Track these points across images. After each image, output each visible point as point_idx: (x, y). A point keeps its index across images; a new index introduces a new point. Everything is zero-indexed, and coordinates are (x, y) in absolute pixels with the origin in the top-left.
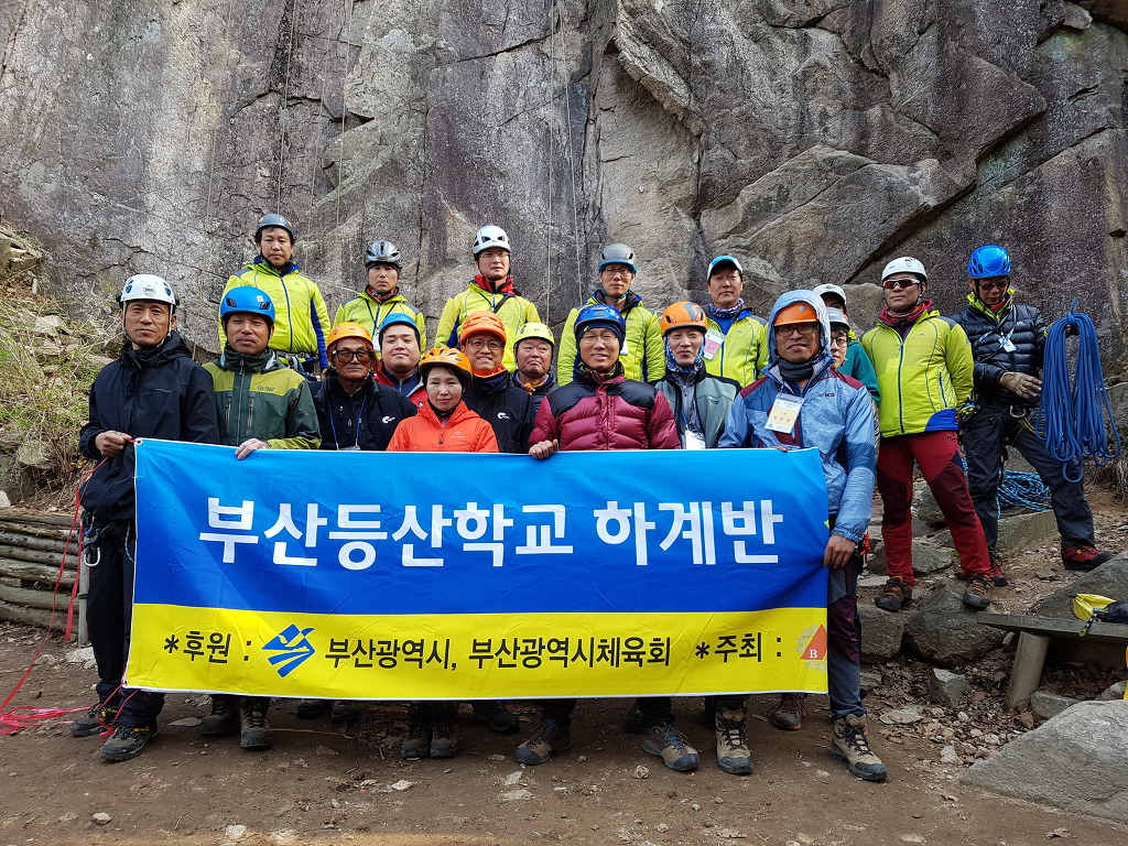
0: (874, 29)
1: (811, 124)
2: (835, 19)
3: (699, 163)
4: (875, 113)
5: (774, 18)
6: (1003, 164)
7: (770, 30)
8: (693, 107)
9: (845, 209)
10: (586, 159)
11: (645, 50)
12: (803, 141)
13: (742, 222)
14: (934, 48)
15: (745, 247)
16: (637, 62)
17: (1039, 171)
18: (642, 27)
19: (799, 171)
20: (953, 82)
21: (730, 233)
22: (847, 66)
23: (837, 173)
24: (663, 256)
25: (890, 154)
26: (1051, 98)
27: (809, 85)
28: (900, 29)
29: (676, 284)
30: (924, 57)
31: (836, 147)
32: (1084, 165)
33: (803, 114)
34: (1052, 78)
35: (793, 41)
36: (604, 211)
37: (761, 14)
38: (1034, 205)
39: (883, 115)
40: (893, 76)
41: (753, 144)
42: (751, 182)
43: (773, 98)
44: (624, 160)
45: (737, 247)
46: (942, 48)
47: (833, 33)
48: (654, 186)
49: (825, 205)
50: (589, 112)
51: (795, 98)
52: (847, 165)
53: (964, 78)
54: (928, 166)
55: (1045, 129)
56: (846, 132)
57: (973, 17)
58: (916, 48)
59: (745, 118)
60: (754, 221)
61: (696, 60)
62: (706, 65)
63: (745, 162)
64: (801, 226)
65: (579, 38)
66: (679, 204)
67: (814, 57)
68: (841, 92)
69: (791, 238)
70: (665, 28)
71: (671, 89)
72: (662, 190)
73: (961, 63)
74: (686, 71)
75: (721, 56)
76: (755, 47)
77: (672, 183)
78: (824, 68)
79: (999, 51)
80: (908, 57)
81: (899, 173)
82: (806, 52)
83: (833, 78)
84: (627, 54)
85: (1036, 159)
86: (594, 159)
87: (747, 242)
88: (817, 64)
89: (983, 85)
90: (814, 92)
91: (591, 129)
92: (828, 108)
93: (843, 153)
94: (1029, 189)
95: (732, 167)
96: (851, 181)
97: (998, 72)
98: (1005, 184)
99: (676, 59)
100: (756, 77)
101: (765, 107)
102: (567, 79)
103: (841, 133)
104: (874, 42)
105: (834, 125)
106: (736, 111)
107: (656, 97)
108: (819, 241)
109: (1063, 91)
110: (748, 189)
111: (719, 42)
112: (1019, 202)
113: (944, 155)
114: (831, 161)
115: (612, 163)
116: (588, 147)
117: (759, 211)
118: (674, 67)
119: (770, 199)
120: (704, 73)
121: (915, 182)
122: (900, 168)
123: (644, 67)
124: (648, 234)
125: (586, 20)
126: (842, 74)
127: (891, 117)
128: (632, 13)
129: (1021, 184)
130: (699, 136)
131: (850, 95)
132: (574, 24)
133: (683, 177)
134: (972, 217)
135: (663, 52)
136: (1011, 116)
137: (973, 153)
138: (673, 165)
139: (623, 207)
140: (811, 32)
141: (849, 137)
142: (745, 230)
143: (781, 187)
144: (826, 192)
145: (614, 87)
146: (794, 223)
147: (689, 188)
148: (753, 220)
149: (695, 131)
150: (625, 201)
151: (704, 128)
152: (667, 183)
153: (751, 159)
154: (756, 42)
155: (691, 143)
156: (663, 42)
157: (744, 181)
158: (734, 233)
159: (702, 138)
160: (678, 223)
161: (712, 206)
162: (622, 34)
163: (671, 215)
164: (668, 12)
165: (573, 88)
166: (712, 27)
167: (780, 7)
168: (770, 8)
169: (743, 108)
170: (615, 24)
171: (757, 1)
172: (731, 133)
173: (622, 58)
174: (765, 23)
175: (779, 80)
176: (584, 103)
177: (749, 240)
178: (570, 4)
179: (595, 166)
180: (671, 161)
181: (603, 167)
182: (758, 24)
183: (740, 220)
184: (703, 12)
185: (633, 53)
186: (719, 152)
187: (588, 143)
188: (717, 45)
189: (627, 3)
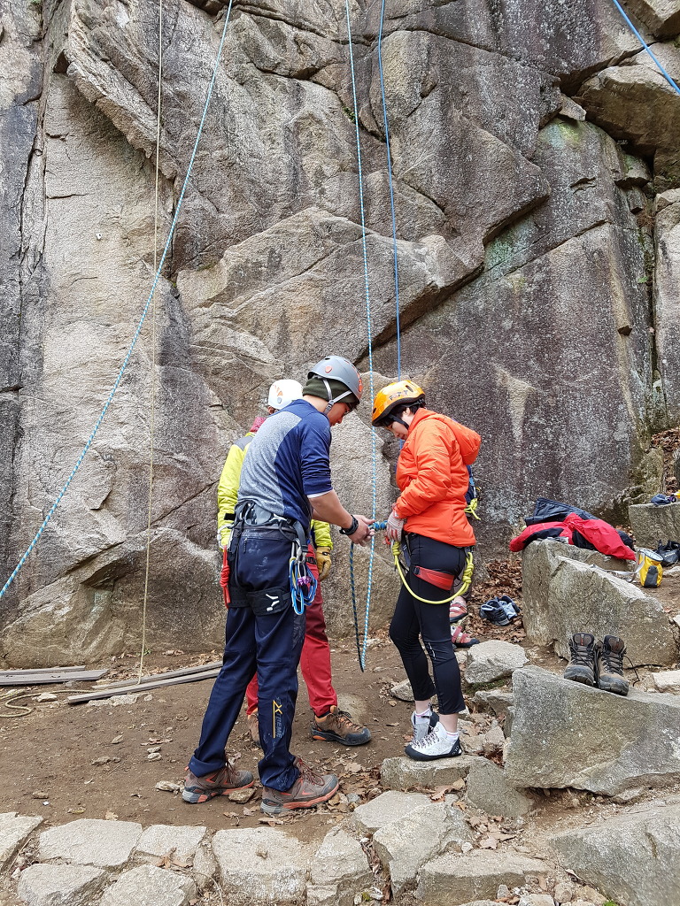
0: (374, 86)
1: (306, 183)
2: (330, 74)
3: (173, 212)
4: (376, 177)
5: (262, 61)
6: (510, 249)
7: (259, 74)
8: (164, 144)
9: (345, 282)
10: (27, 195)
11: (104, 68)
12: (295, 202)
13: (228, 289)
14: (438, 114)
15: (231, 319)
16: (91, 78)
17: (546, 259)
18: (100, 41)
19: (292, 234)
20: (457, 151)
21: (213, 300)
22: (344, 124)
23: (337, 240)
24: (127, 321)
25: (393, 227)
26: (554, 183)
27: (303, 138)
28: (401, 89)
29: (144, 357)
30: (427, 121)
31: (333, 212)
32: (590, 256)
33: (296, 170)
34: (553, 165)
35: (284, 90)
36: (47, 257)
37: (248, 55)
38: (543, 294)
39: (385, 181)
40: (395, 141)
41: (238, 196)
42: (237, 242)
43: (263, 148)
44: (76, 198)
45: (221, 317)
46: (445, 114)
47: (329, 88)
48: (116, 234)
49: (322, 276)
50: (35, 141)
51: (287, 151)
52: (346, 232)
53: (469, 149)
54: (433, 243)
55: (550, 215)
56: (345, 197)
57: (477, 87)
58: (418, 112)
59: (228, 164)
60: (241, 289)
61: (167, 88)
62: (182, 96)
63: (229, 219)
64: (297, 299)
65: (28, 57)
66: (148, 258)
67: (307, 108)
68: (338, 151)
69: (285, 312)
70: (129, 45)
71: (136, 117)
72: (127, 239)
73: (465, 133)
74: (150, 96)
75: (201, 91)
76: (242, 90)
77: (140, 233)
78: (319, 122)
79: (504, 126)
80: (410, 120)
81: (405, 248)
82: (299, 104)
83: (330, 135)
84: (78, 68)
85: (544, 245)
86: (38, 195)
87: (233, 313)
88: (311, 115)
89: (489, 159)
90: (308, 146)
91: (37, 160)
92: (325, 167)
93: (342, 219)
94: (538, 277)
95: (213, 221)
96: (351, 251)
97: (504, 148)
98: (513, 270)
99: (143, 85)
100: (241, 121)
101: (251, 155)
102: (9, 101)
103: (339, 198)
104: (373, 101)
105: (331, 186)
106: (216, 154)
107: (117, 125)
108: (317, 318)
109: (565, 179)
110: (233, 250)
111: (196, 73)
112: (529, 290)
113: (452, 233)
114: (329, 226)
115: (61, 201)
116: (31, 182)
117: (247, 277)
118: (141, 94)
119: (258, 264)
120: (177, 106)
121: (421, 258)
122: (403, 242)
123: (102, 86)
124: (107, 291)
125: (39, 39)
126: (338, 130)
127: (393, 184)
128: (88, 23)
129: (529, 271)
130: (172, 180)
131: (348, 156)
132: (22, 41)
133: (153, 228)
134: (480, 304)
135: (129, 74)
136: (518, 195)
137: (481, 232)
138: (140, 213)
139: (73, 254)
140: (305, 84)
141: (347, 203)
142: (231, 298)
143: (273, 251)
144: (323, 262)
145: (66, 111)
146: (288, 295)
147: (162, 242)
148: (241, 287)
149: (167, 174)
150: (76, 247)
151: (179, 170)
152: (133, 232)
153: (237, 215)
154: (242, 84)
155: (164, 189)
156: (126, 61)
157: (228, 240)
158: (218, 301)
159: (176, 183)
160: (147, 282)
161: (191, 267)
162: (75, 46)
163: (137, 271)
164: (134, 28)
165: (15, 111)
166: (189, 57)
167: (270, 51)
168: (257, 49)
169: (226, 151)
170: (67, 35)
171: (243, 40)
172: (211, 180)
173: (72, 71)
174: (252, 65)
175: (268, 128)
176: (29, 130)
177: (235, 310)
178: (19, 19)
179: (40, 204)
180: (139, 207)
181: (50, 204)
182: (244, 65)
183: (225, 286)
184: (178, 38)
185: (86, 67)
186: (196, 201)
187: (32, 176)
188: (195, 77)
189: (82, 11)
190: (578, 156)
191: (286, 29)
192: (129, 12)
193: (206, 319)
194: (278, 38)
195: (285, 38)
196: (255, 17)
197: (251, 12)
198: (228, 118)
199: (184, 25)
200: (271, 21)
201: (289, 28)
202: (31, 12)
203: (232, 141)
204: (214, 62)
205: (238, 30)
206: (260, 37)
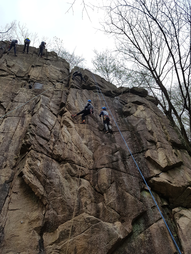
0: (99, 180)
1: (82, 206)
2: (88, 177)
3: (44, 215)
4: (101, 204)
5: (72, 174)
6: (139, 226)
7: (70, 177)
8: (45, 195)
9: (94, 237)
10: (3, 209)
11: (32, 176)
12: (79, 211)
13: (58, 239)
14: (115, 188)
15: (59, 250)
16: (29, 178)
17: (149, 229)
18: (32, 169)
19: (79, 221)
20: (121, 198)
21: (53, 243)
22: (92, 190)
23: (91, 223)
24: (26, 251)
25: (106, 219)
26: (147, 207)
27: (81, 193)
28: (106, 182)
30: (112, 190)
31: (90, 214)
32: (160, 228)
33: (80, 202)
34: (145, 202)
35: (76, 181)
36: (5, 229)
37: (68, 172)
38: (150, 241)
39: (103, 206)
40: (105, 194)
41: (64, 210)
42: (62, 223)
43: (71, 196)
44: (17, 210)
45: (56, 249)
46: (117, 188)
47: (87, 180)
48: (27, 221)
49: (87, 235)
50: (8, 193)
51: (77, 197)
52: (94, 221)
53: (124, 198)
54: (118, 224)
55: (147, 216)
56: (93, 210)
57: (124, 182)
58: (110, 187)
59: (62, 201)
60: (63, 239)
61: (48, 181)
62: (51, 183)
63: (61, 216)
64: (80, 242)
65: (11, 171)
66: (35, 229)
67: (82, 186)
68: (91, 197)
69: (76, 247)
70: (40, 170)
71: (39, 188)
72: (30, 223)
73: (123, 193)
74: (44, 184)
75: (56, 181)
76: (66, 181)
77: (34, 221)
78: (86, 189)
79: (132, 192)
80: (108, 190)
81: (110, 225)
82: (80, 184)
83: (88, 192)
84: (26, 176)
85: (148, 225)
86: (6, 209)
88: (84, 188)
89: (130, 200)
90: (83, 196)
91: (8, 198)
92: (87, 201)
93: (93, 217)
94: (148, 235)
95: (56, 217)
96: (96, 227)
97: (133, 198)
98: (141, 233)
99: (42, 180)
100: (66, 189)
101: (68, 198)
102: (4, 182)
103: (91, 210)
104: (99, 184)
105: (89, 207)
106: (59, 198)
107: (33, 190)
108: (86, 249)
109: (149, 206)
110: (61, 226)
111: (55, 177)
112: (146, 239)
113: (122, 221)
114: (89, 219)
115: (13, 211)
116: (5, 205)
117: (64, 235)
118: (41, 182)
119: (68, 231)
120: (50, 185)
121: (115, 229)
123: (31, 180)
124: (21, 240)
125: (15, 167)
126: (90, 192)
127: (105, 207)
128: (30, 165)
129: (145, 233)
131: (93, 198)
132: (10, 167)
133: (38, 219)
134: (133, 244)
135: (38, 177)
136: (139, 211)
137: (130, 221)
138: (35, 214)
139: (13, 228)
140: (82, 179)
141: (93, 212)
142: (59, 242)
143: (73, 226)
144: (88, 230)
145: (19, 186)
146: (77, 241)
147: (40, 223)
148: (62, 238)
149: (44, 203)
150: (14, 226)
151: (48, 202)
152: (32, 221)
153: (63, 215)
154: (66, 179)
155: (43, 207)
156: (38, 174)
157: (60, 223)
158: (55, 243)
159: (47, 206)
160: (34, 237)
161: (48, 231)
162: (26, 170)
163: (31, 233)
164: (41, 166)
165: (5, 185)
166: (54, 173)
167: (73, 171)
168: (71, 171)
169: (61, 197)
170: (24, 167)
171: (67, 169)
172: (57, 205)
173: (24, 177)
174: (69, 174)
175: (72, 191)
176: (7, 190)
177: (60, 246)
178: (11, 162)
179: (6, 211)
180: (35, 213)
181: (9, 212)
182: (67, 175)
183: (58, 238)
184: (52, 168)
185: (28, 176)
186: (52, 211)
187: (5, 203)
188: (55, 178)
189: (29, 162)
190: (151, 200)
191: (77, 166)
192: (41, 162)
193: (51, 250)
194: (75, 168)
195: (77, 168)
196: (70, 164)
197: (69, 162)
198: (62, 188)
199: (53, 165)
200: (74, 164)
201: (78, 166)
202: (14, 160)
203: (63, 194)
204: (60, 174)
205: (66, 166)
206: (71, 168)
